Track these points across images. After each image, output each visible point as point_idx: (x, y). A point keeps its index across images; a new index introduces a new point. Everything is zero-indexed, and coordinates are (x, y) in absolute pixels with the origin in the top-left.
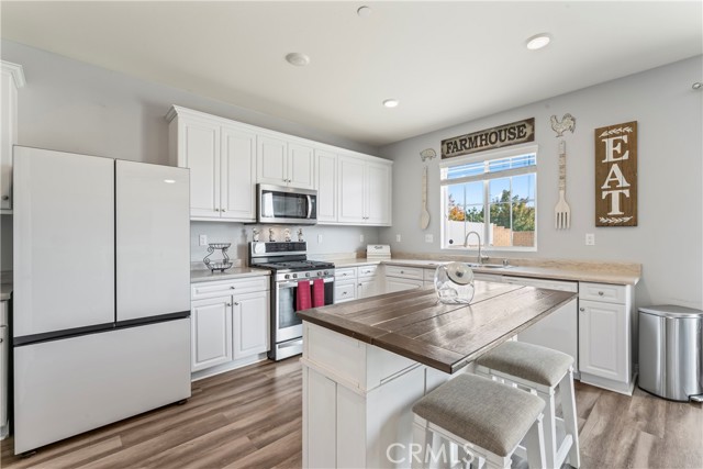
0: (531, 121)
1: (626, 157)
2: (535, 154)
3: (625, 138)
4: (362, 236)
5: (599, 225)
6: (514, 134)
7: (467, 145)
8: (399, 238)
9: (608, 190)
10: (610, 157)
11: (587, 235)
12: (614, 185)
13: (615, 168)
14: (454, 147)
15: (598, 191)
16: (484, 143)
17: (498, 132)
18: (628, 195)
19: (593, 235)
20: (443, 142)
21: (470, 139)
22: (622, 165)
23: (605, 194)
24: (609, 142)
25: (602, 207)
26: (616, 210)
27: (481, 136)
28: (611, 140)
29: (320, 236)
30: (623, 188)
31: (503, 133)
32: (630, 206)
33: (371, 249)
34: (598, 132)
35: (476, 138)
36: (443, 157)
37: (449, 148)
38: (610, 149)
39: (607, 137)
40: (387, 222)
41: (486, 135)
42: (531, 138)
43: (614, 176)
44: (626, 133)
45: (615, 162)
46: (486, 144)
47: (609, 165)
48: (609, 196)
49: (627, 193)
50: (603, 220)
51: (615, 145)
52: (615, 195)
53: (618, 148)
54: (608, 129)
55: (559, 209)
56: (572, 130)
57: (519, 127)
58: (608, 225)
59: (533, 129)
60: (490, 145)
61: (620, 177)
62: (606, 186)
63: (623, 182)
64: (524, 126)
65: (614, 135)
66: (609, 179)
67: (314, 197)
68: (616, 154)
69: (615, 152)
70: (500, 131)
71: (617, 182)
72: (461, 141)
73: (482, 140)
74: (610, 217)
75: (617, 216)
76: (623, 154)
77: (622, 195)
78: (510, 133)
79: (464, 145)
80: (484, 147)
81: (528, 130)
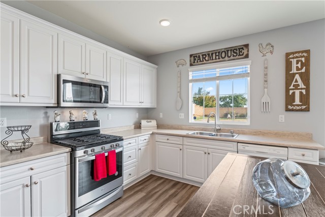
0: (247, 46)
1: (303, 70)
2: (249, 66)
3: (303, 59)
4: (137, 114)
5: (287, 110)
6: (236, 53)
7: (207, 58)
8: (161, 115)
9: (293, 89)
10: (294, 70)
11: (280, 116)
12: (296, 87)
13: (297, 77)
14: (197, 59)
15: (287, 90)
16: (217, 57)
17: (226, 51)
18: (304, 93)
19: (283, 116)
20: (191, 56)
21: (209, 55)
22: (301, 75)
23: (291, 92)
24: (294, 61)
25: (289, 99)
26: (297, 101)
27: (216, 53)
28: (295, 60)
29: (110, 115)
30: (301, 89)
31: (229, 52)
32: (305, 99)
33: (144, 122)
34: (288, 55)
35: (212, 54)
36: (191, 65)
37: (195, 59)
38: (294, 65)
39: (293, 58)
40: (154, 105)
41: (219, 53)
42: (247, 56)
43: (296, 81)
44: (304, 56)
45: (297, 73)
46: (219, 58)
47: (294, 75)
48: (294, 93)
49: (304, 91)
50: (290, 107)
51: (297, 63)
52: (297, 93)
53: (299, 65)
54: (293, 53)
55: (264, 100)
56: (271, 52)
57: (239, 49)
58: (293, 110)
59: (248, 51)
60: (221, 59)
61: (300, 82)
62: (292, 87)
63: (302, 86)
64: (242, 48)
65: (297, 57)
66: (293, 83)
67: (106, 87)
68: (298, 69)
69: (297, 67)
70: (228, 51)
71: (298, 85)
72: (203, 55)
73: (216, 56)
74: (294, 105)
75: (298, 105)
76: (302, 68)
77: (301, 93)
78: (234, 52)
79: (205, 58)
80: (214, 61)
81: (245, 51)
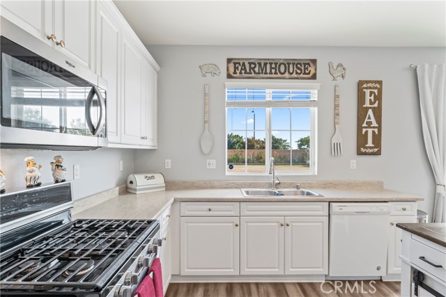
0: (314, 61)
1: (376, 105)
2: (316, 92)
3: (376, 91)
4: (121, 162)
5: (360, 153)
6: (301, 70)
7: (257, 70)
8: (168, 163)
9: (366, 127)
10: (367, 104)
11: (352, 161)
12: (369, 123)
13: (370, 112)
14: (241, 68)
15: (359, 128)
16: (273, 71)
17: (288, 63)
18: (377, 133)
19: (355, 161)
20: (229, 61)
21: (260, 64)
22: (374, 109)
23: (364, 130)
24: (367, 92)
25: (361, 140)
26: (370, 144)
27: (271, 64)
28: (369, 90)
29: (77, 167)
30: (374, 127)
31: (291, 66)
32: (377, 139)
33: (140, 180)
34: (360, 83)
35: (265, 64)
36: (229, 76)
37: (236, 68)
38: (368, 98)
39: (367, 88)
41: (276, 64)
42: (314, 77)
43: (369, 118)
44: (376, 88)
45: (370, 108)
46: (276, 73)
47: (367, 109)
48: (367, 132)
49: (376, 130)
50: (362, 150)
51: (370, 96)
52: (370, 131)
53: (372, 98)
54: (367, 82)
55: (334, 141)
56: (343, 77)
57: (305, 64)
58: (365, 154)
59: (316, 70)
60: (279, 75)
61: (373, 119)
62: (364, 125)
63: (375, 124)
64: (309, 64)
65: (370, 88)
66: (367, 120)
68: (371, 103)
69: (370, 100)
70: (289, 64)
71: (371, 123)
72: (250, 64)
73: (271, 68)
74: (367, 148)
75: (371, 148)
76: (375, 103)
77: (374, 132)
78: (297, 67)
79: (253, 69)
80: (268, 76)
81: (312, 69)
